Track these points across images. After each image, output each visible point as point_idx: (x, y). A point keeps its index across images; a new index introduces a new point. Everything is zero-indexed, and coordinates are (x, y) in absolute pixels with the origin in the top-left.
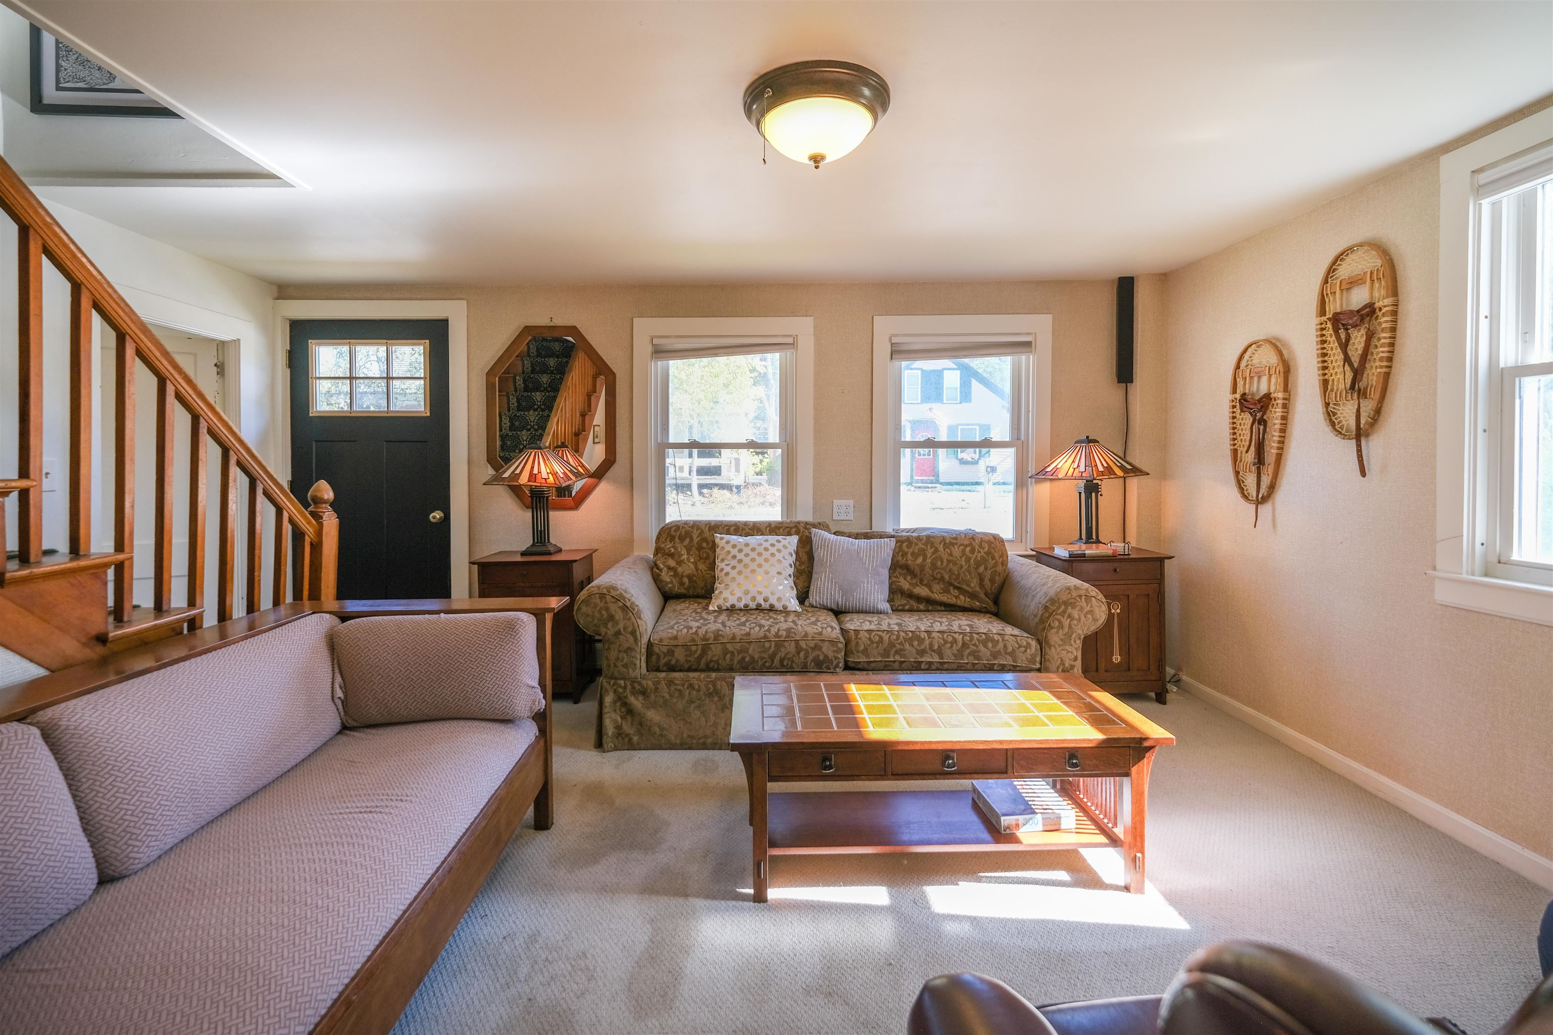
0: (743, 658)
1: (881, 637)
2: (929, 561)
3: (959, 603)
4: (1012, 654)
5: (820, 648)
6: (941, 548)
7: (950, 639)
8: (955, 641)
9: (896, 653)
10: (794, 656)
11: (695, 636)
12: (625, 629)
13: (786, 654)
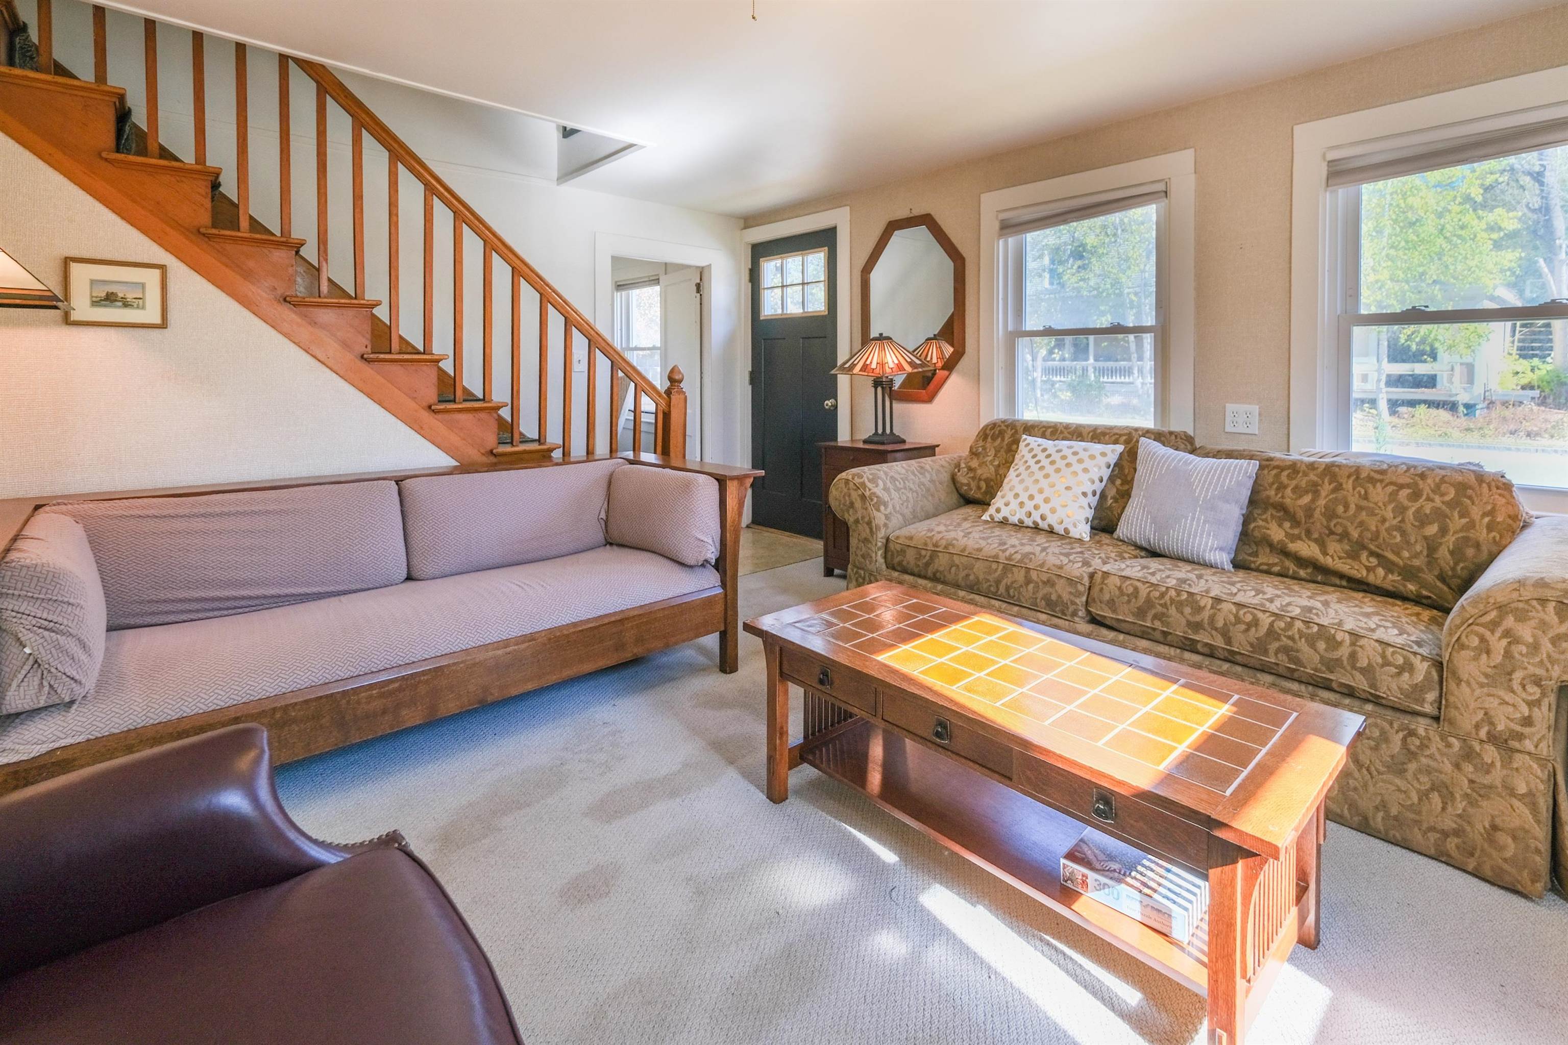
0: (968, 575)
1: (1136, 589)
4: (1367, 671)
5: (1053, 585)
7: (1249, 618)
8: (1255, 623)
9: (1155, 617)
11: (928, 541)
12: (863, 518)
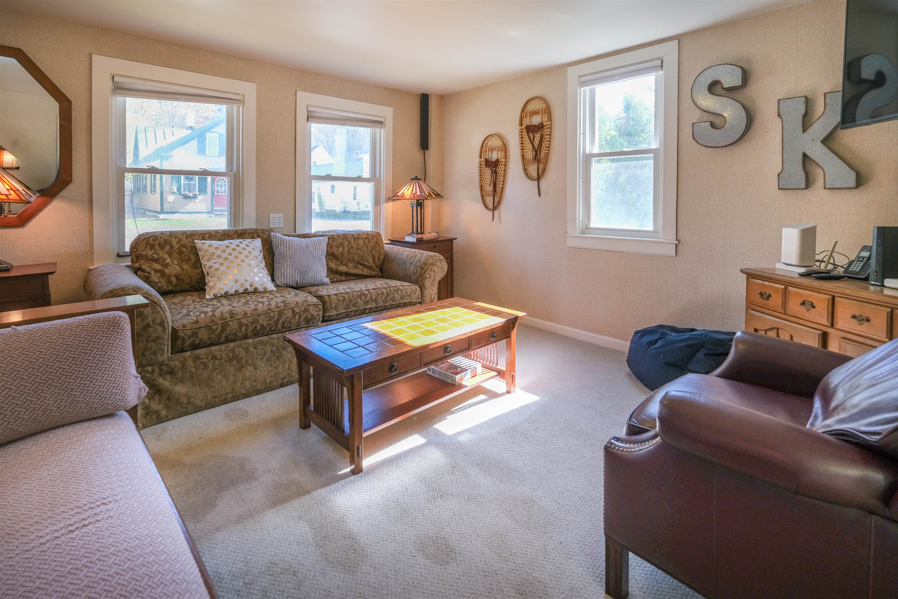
0: (256, 327)
1: (344, 297)
2: (346, 249)
3: (364, 273)
4: (409, 296)
5: (307, 311)
6: (352, 241)
7: (380, 292)
8: (383, 293)
9: (353, 305)
10: (292, 319)
13: (286, 319)
